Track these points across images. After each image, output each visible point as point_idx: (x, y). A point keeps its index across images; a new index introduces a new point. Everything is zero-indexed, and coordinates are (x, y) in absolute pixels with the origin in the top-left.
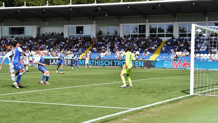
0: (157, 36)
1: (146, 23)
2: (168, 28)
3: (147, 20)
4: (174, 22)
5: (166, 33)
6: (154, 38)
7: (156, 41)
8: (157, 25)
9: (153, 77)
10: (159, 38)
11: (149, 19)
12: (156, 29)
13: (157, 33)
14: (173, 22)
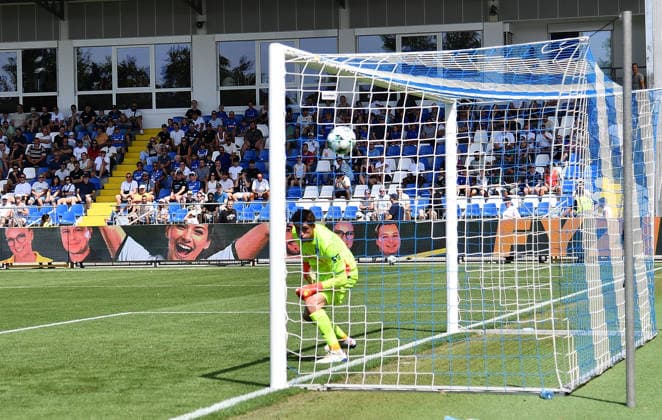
0: (114, 103)
1: (57, 38)
2: (169, 63)
3: (64, 26)
4: (195, 33)
5: (157, 87)
6: (97, 112)
7: (110, 131)
8: (110, 50)
9: (98, 310)
10: (122, 111)
11: (69, 19)
12: (109, 68)
13: (116, 90)
14: (187, 34)
